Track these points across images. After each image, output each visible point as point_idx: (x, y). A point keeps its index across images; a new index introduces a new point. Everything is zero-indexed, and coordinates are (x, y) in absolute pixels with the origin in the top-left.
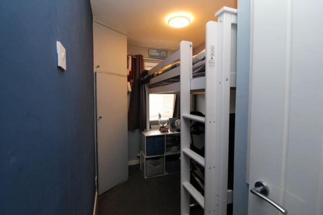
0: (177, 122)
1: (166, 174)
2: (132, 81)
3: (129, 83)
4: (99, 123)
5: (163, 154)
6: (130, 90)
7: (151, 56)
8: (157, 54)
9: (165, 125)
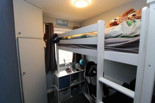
0: (76, 65)
1: (71, 97)
2: (46, 40)
3: (44, 42)
4: (23, 77)
5: (69, 86)
6: (45, 47)
7: (58, 24)
8: (62, 23)
9: (69, 68)
